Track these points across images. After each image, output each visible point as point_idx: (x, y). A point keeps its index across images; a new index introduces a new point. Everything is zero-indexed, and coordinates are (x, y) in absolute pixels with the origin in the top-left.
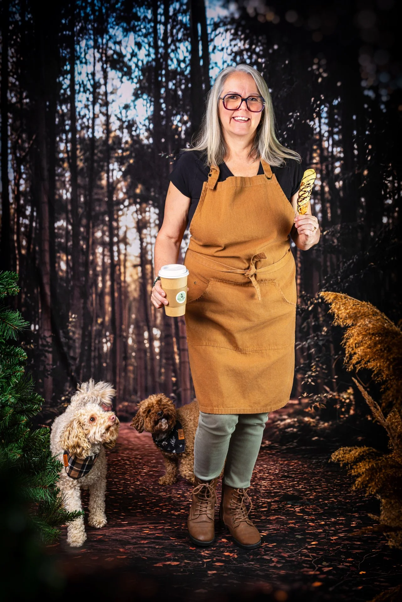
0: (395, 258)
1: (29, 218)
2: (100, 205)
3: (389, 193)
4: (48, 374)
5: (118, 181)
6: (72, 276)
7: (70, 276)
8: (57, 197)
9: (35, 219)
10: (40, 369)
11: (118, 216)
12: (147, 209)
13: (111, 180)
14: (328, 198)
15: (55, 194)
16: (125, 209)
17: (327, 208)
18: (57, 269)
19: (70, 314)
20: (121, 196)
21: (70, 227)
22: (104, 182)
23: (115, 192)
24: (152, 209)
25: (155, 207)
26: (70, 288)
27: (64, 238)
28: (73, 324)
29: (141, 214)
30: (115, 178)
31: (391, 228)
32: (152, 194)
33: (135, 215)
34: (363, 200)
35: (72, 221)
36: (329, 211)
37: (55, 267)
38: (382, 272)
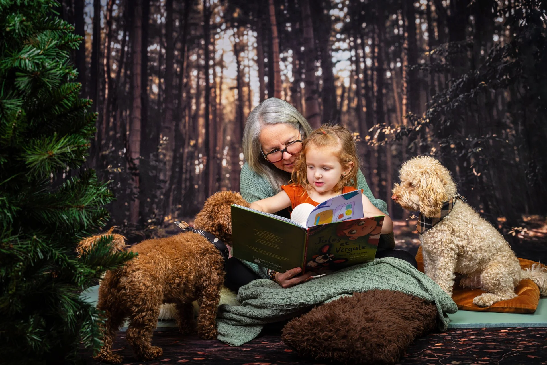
0: (508, 77)
1: (121, 42)
2: (196, 30)
3: (499, 11)
4: (135, 197)
5: (215, 6)
6: (164, 99)
7: (162, 99)
8: (151, 21)
9: (127, 43)
10: (127, 193)
11: (215, 40)
12: (245, 32)
13: (208, 5)
14: (434, 17)
15: (148, 19)
16: (223, 33)
17: (434, 27)
18: (148, 92)
19: (161, 136)
20: (218, 19)
21: (163, 51)
22: (201, 7)
23: (212, 16)
24: (250, 33)
25: (253, 30)
26: (161, 111)
27: (157, 61)
28: (163, 146)
29: (239, 38)
30: (212, 3)
31: (502, 47)
32: (251, 18)
33: (232, 39)
34: (472, 18)
35: (166, 45)
36: (436, 30)
37: (146, 90)
38: (494, 91)
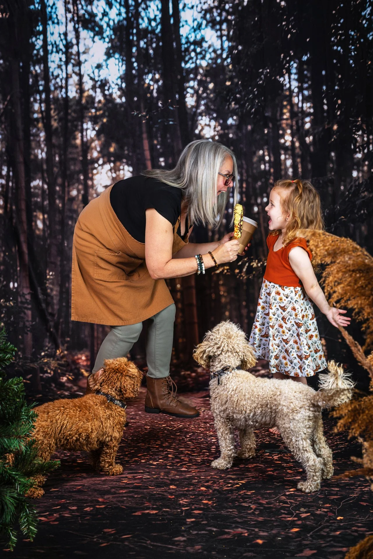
0: (366, 211)
1: (5, 178)
2: (75, 164)
3: (359, 147)
4: (28, 331)
5: (92, 140)
6: (48, 234)
7: (46, 234)
8: (32, 157)
9: (11, 178)
10: (20, 326)
11: (93, 175)
12: (121, 167)
13: (85, 139)
14: (298, 153)
15: (30, 154)
16: (100, 168)
17: (298, 163)
18: (34, 227)
19: (48, 272)
20: (95, 154)
21: (46, 186)
22: (78, 141)
23: (90, 151)
24: (126, 167)
25: (129, 165)
26: (47, 247)
27: (40, 197)
28: (50, 281)
29: (115, 172)
30: (89, 137)
31: (361, 182)
32: (126, 152)
33: (109, 173)
34: (333, 154)
35: (47, 180)
36: (300, 166)
37: (32, 226)
38: (352, 225)
